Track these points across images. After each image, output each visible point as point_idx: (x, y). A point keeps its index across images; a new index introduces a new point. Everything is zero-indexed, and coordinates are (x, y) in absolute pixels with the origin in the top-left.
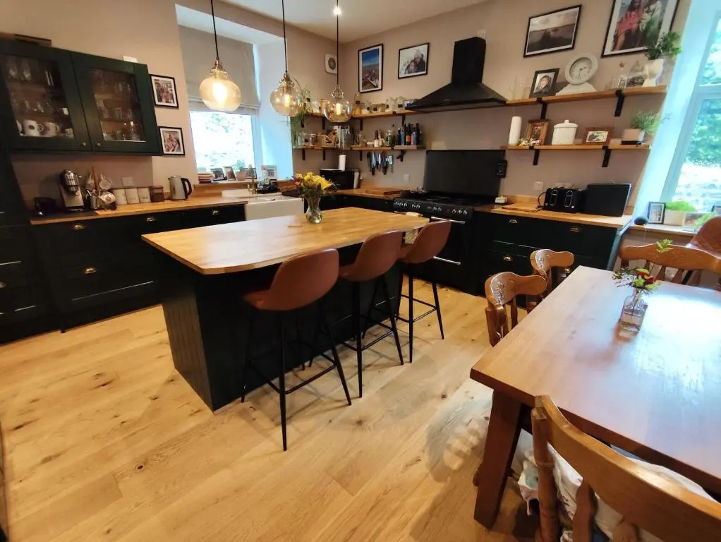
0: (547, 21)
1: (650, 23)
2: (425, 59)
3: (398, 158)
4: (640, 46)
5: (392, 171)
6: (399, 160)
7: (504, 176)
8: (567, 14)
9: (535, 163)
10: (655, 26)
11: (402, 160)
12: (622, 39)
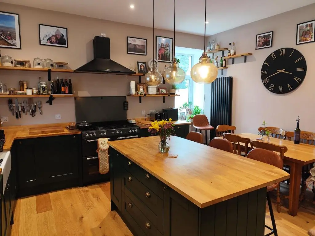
0: (135, 41)
1: (167, 53)
2: (65, 37)
3: (47, 102)
4: (166, 60)
5: (41, 114)
6: (49, 104)
7: (128, 110)
8: (142, 41)
9: (140, 102)
10: (168, 55)
11: (51, 104)
12: (161, 56)
